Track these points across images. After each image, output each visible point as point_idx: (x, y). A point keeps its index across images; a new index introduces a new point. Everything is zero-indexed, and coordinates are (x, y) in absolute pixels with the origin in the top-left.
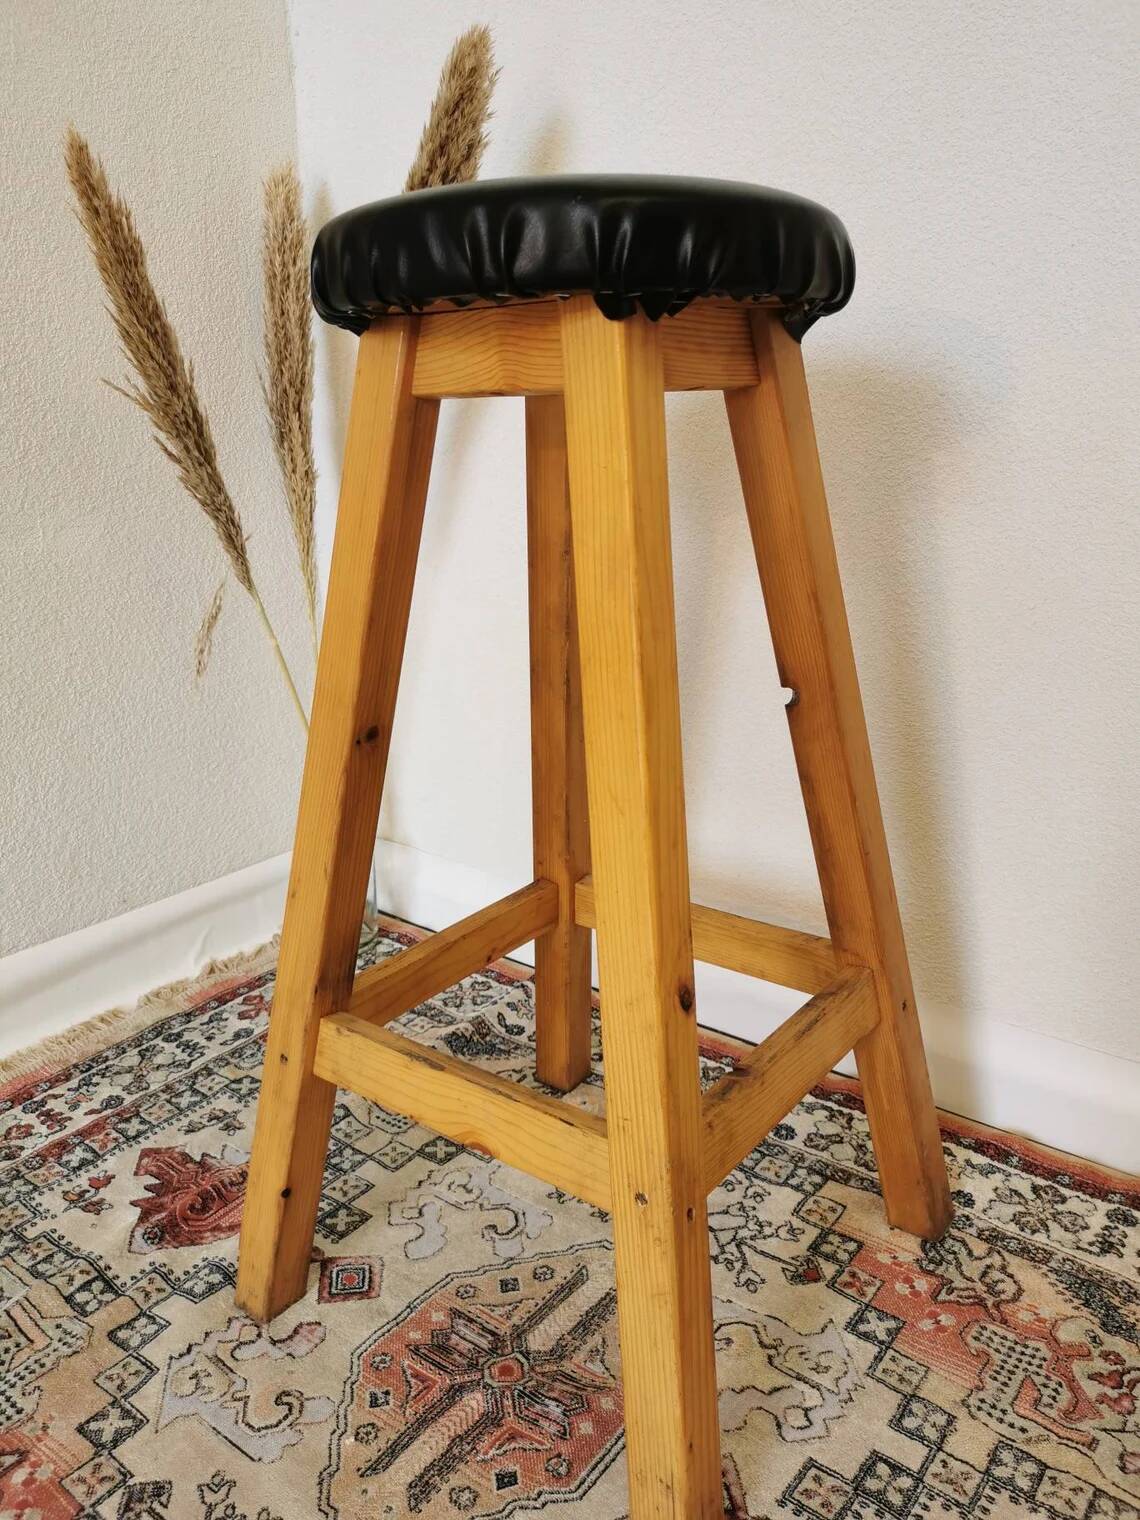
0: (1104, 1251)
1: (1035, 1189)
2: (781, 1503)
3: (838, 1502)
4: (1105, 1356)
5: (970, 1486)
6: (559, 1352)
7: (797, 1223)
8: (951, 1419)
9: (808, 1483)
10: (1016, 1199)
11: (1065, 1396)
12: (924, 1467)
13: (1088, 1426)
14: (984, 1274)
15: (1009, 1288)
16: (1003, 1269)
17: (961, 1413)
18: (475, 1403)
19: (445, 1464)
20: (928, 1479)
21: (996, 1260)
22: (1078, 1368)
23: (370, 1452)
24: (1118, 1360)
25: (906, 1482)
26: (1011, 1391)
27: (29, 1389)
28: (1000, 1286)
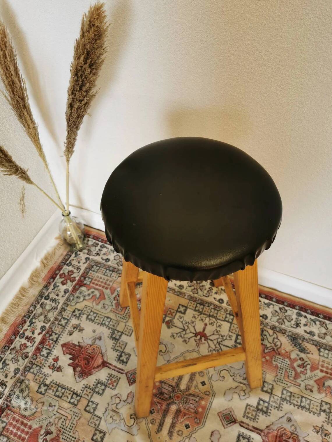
0: (297, 327)
1: (280, 309)
2: (244, 417)
3: (254, 413)
4: (300, 359)
5: (278, 402)
6: (188, 388)
7: (230, 334)
8: (273, 386)
9: (248, 410)
10: (277, 314)
11: (294, 373)
12: (270, 400)
13: (299, 381)
14: (273, 341)
15: (278, 343)
16: (277, 338)
17: (274, 384)
18: (174, 408)
19: (173, 426)
20: (271, 403)
21: (275, 336)
22: (295, 365)
23: (156, 427)
24: (303, 360)
25: (266, 404)
26: (283, 375)
27: (74, 432)
28: (277, 343)
